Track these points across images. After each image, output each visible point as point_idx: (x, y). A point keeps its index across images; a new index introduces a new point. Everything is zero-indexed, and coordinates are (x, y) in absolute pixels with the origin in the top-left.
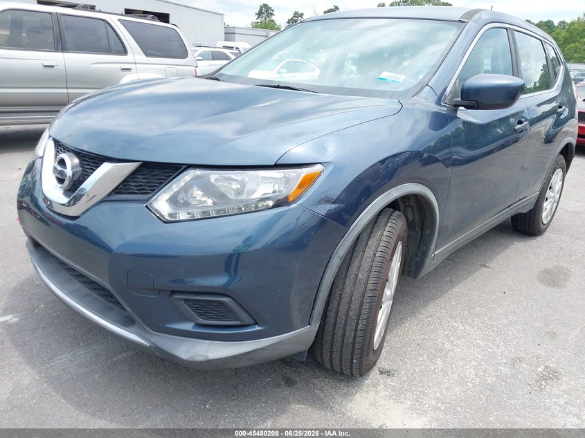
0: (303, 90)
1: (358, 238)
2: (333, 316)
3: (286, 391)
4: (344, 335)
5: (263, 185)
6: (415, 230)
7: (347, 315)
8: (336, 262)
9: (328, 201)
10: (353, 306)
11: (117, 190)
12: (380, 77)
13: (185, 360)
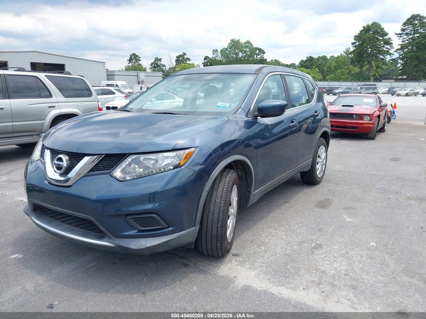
0: (178, 114)
1: (215, 180)
2: (206, 222)
3: (185, 269)
4: (212, 231)
5: (167, 160)
6: (243, 181)
7: (213, 221)
8: (205, 194)
9: (198, 164)
10: (215, 216)
11: (92, 170)
12: (217, 105)
13: (135, 249)
